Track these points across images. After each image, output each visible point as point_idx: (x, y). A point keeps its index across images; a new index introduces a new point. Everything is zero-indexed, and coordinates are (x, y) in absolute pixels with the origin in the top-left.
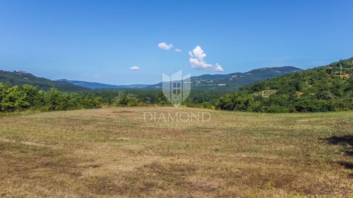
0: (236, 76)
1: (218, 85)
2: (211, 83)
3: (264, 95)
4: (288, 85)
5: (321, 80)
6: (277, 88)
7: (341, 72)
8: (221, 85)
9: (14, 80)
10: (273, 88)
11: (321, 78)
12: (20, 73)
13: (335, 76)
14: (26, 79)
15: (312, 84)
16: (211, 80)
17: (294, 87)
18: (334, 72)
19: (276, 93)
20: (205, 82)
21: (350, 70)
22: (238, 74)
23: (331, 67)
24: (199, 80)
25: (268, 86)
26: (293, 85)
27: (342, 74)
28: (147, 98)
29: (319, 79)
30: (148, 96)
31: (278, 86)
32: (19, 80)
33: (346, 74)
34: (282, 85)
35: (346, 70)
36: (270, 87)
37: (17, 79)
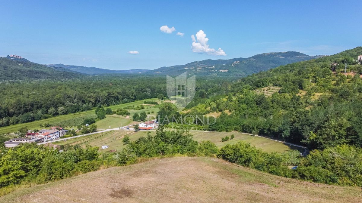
0: (238, 62)
1: (220, 71)
2: (212, 69)
3: (267, 93)
4: (292, 83)
5: (324, 78)
6: (280, 86)
7: (345, 70)
8: (222, 71)
9: (7, 67)
10: (275, 85)
11: (325, 76)
12: (14, 58)
13: (339, 75)
14: (20, 66)
15: (315, 82)
16: (212, 66)
17: (297, 86)
18: (339, 69)
19: (279, 91)
20: (206, 68)
21: (355, 68)
22: (241, 59)
23: (336, 63)
24: (201, 66)
25: (271, 82)
26: (297, 83)
27: (347, 72)
28: (147, 90)
29: (323, 77)
30: (148, 87)
31: (281, 83)
32: (14, 67)
33: (350, 72)
34: (285, 82)
35: (350, 67)
36: (273, 83)
37: (11, 66)
